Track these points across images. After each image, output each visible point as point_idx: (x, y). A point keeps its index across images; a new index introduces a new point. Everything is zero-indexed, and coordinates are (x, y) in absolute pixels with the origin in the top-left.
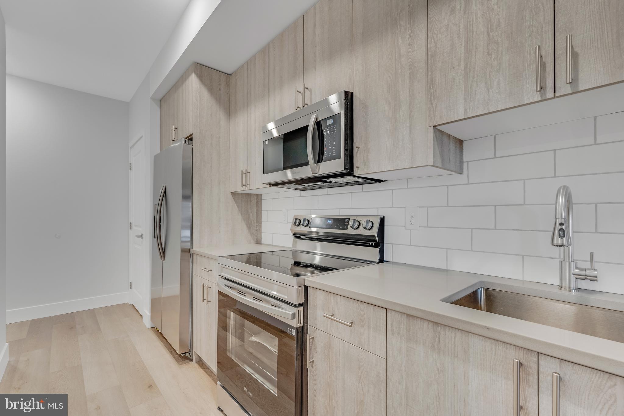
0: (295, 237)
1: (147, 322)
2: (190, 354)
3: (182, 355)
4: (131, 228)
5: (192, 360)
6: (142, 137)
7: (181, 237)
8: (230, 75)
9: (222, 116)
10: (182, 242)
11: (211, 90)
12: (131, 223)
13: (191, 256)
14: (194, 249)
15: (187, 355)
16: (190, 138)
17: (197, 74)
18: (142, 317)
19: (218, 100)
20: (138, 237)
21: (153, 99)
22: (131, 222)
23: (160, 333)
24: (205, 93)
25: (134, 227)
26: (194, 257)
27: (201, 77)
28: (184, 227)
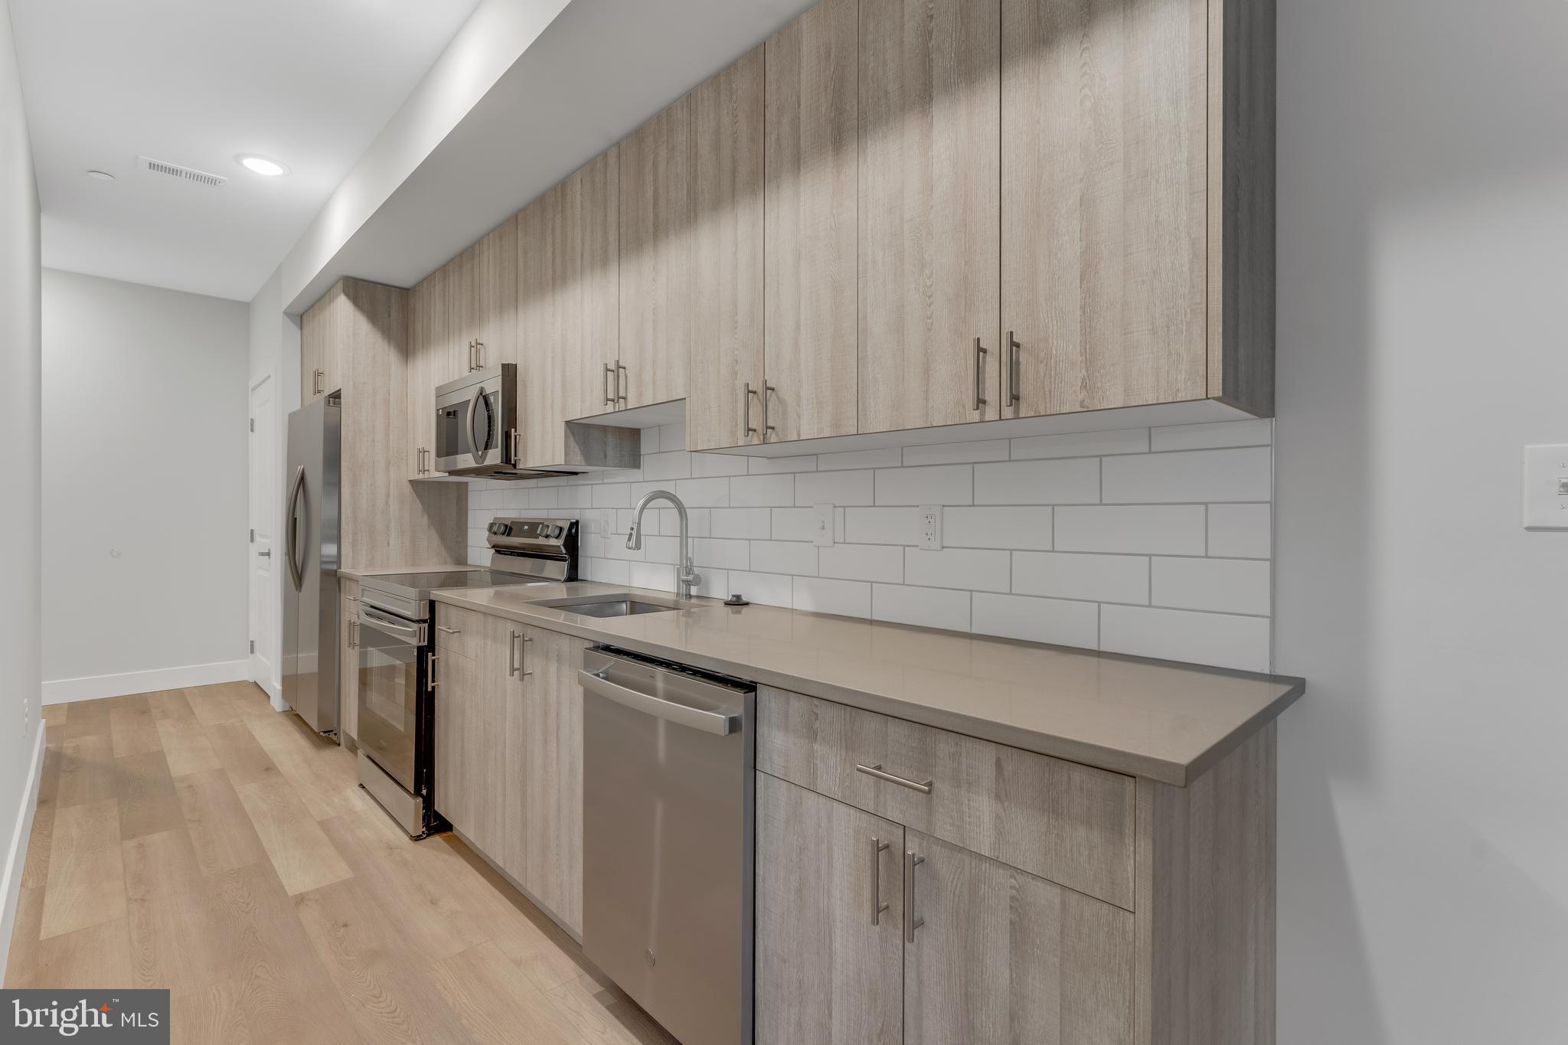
0: (498, 552)
1: (277, 703)
2: (336, 734)
3: (322, 734)
4: (252, 541)
5: (339, 745)
6: (269, 377)
7: (321, 556)
8: (408, 289)
9: (392, 356)
10: (322, 562)
11: (373, 317)
12: (252, 531)
13: (339, 581)
14: (343, 570)
15: (332, 736)
16: (336, 396)
17: (347, 295)
18: (269, 697)
19: (387, 333)
20: (262, 554)
21: (288, 314)
22: (253, 528)
23: (298, 716)
24: (363, 325)
25: (257, 538)
26: (343, 581)
27: (356, 301)
28: (326, 539)
